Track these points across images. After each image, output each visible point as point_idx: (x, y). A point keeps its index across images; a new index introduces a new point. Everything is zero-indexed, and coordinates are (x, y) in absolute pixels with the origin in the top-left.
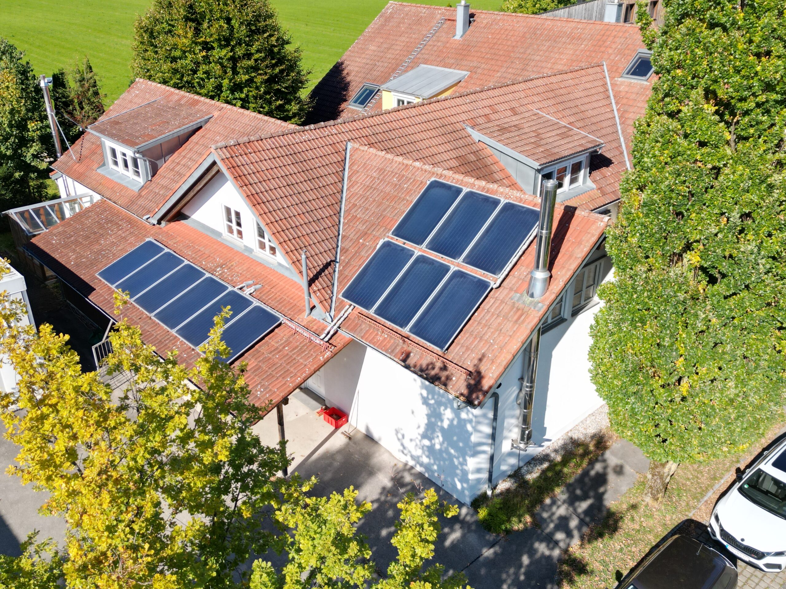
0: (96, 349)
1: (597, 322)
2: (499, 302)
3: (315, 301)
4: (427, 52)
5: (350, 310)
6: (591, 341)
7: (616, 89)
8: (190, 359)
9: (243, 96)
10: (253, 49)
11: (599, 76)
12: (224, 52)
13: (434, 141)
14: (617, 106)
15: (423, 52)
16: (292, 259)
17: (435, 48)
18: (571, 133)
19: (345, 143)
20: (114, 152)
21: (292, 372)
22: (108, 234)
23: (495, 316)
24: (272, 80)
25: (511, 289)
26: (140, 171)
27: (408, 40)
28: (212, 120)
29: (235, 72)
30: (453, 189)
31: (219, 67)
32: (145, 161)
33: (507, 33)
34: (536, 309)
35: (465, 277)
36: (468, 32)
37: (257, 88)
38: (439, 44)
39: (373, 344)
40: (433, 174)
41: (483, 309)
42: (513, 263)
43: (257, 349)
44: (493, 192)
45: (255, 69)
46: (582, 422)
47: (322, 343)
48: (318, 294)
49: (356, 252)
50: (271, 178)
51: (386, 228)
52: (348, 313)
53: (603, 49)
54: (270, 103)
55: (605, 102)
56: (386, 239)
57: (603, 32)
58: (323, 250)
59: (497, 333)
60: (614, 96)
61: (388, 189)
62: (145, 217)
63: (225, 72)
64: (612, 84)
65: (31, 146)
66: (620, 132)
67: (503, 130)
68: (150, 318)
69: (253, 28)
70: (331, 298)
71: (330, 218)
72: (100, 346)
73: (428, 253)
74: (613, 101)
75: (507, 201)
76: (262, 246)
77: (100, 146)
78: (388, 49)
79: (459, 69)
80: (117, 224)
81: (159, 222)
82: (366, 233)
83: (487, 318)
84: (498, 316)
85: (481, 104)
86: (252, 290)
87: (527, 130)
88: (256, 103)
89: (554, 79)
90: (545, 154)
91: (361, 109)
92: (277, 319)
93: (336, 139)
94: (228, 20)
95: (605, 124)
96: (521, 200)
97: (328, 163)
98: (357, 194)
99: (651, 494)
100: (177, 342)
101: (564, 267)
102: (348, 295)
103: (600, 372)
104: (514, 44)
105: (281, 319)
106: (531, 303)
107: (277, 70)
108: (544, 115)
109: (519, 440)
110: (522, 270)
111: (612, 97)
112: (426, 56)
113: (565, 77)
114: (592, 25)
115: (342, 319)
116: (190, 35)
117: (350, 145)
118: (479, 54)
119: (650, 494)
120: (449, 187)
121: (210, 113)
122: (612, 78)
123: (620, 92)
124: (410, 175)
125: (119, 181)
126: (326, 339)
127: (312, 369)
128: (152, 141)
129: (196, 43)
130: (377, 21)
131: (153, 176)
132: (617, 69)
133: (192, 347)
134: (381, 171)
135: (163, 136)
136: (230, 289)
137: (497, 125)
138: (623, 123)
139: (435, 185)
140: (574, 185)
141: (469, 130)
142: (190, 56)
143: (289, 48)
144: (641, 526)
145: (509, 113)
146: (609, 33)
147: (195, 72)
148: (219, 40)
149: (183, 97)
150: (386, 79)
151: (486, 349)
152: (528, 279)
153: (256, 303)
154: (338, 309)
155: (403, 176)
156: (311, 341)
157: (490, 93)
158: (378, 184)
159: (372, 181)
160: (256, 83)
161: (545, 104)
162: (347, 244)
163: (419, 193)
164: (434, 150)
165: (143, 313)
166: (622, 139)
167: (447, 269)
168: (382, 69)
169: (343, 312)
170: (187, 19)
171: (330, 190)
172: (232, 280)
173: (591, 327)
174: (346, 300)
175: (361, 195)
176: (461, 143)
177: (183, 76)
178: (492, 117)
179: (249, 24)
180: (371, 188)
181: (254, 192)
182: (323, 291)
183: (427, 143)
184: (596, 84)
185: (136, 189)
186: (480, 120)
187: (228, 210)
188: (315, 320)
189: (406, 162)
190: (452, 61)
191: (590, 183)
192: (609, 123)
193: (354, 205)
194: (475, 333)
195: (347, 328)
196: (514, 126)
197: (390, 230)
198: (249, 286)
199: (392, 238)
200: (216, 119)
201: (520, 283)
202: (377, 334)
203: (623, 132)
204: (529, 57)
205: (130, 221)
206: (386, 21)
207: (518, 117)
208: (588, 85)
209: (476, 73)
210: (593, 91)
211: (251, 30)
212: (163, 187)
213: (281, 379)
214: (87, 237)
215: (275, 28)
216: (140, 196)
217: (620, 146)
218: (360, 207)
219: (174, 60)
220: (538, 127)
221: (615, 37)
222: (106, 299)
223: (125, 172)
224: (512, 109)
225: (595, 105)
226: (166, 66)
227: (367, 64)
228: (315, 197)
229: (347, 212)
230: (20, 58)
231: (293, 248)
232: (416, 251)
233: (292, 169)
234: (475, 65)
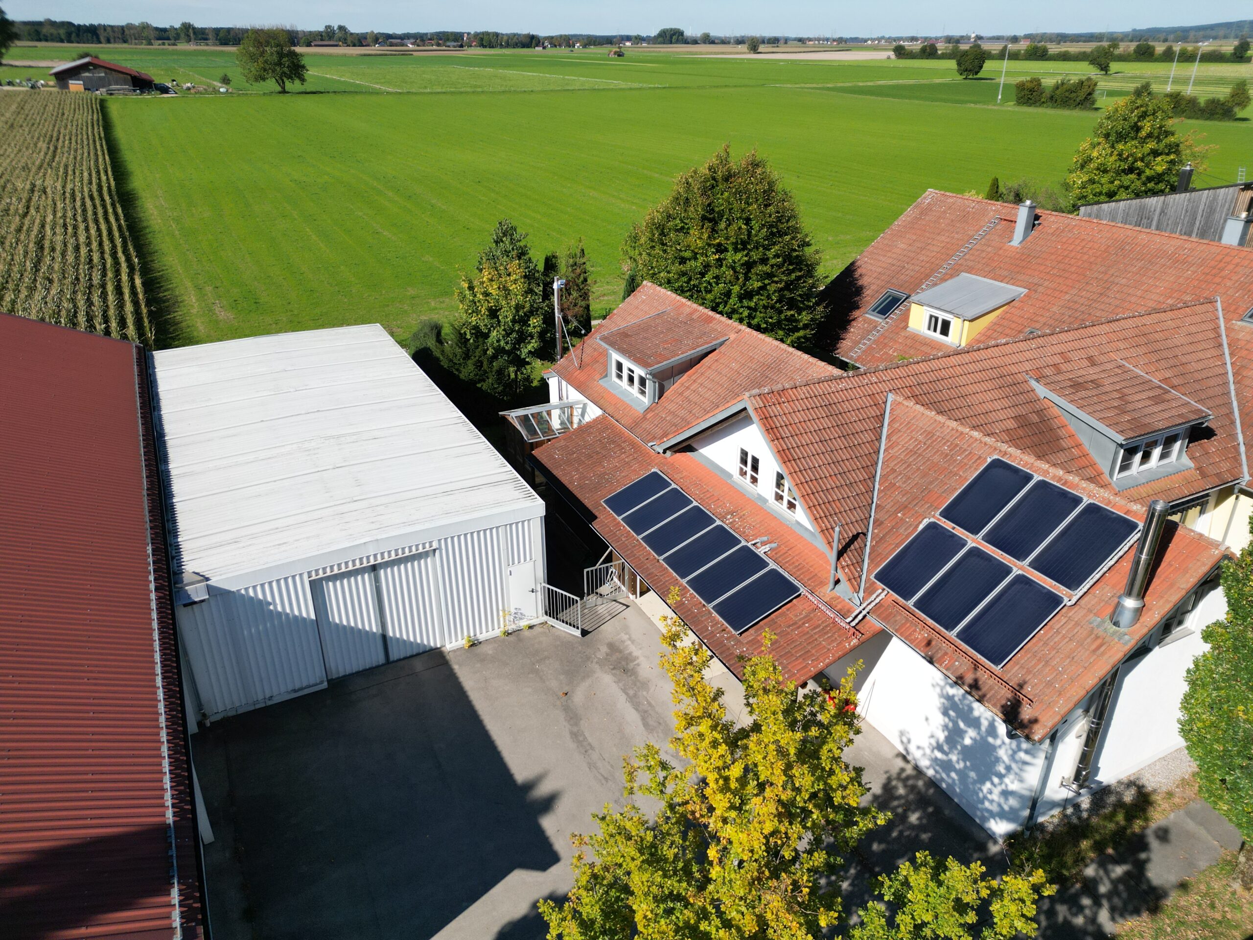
0: (588, 572)
1: (1197, 665)
2: (1073, 623)
3: (840, 575)
4: (972, 258)
5: (883, 595)
6: (1185, 688)
7: (1232, 335)
8: (702, 617)
9: (752, 304)
10: (770, 254)
11: (1210, 316)
12: (739, 256)
13: (989, 396)
14: (1231, 358)
15: (967, 257)
16: (821, 527)
17: (984, 255)
18: (1167, 397)
19: (885, 394)
20: (619, 366)
21: (813, 655)
22: (611, 456)
23: (1067, 640)
24: (787, 287)
25: (1090, 611)
26: (647, 391)
27: (948, 240)
28: (727, 343)
29: (747, 278)
30: (1021, 473)
31: (731, 272)
32: (654, 382)
33: (1083, 244)
34: (1122, 641)
35: (1031, 585)
36: (1029, 238)
37: (769, 297)
38: (990, 249)
39: (910, 641)
40: (995, 449)
41: (1051, 628)
42: (1095, 580)
43: (773, 619)
44: (1072, 486)
45: (770, 276)
46: (1149, 766)
47: (848, 627)
48: (847, 570)
49: (893, 528)
50: (803, 432)
51: (931, 506)
52: (880, 598)
53: (1217, 280)
54: (780, 312)
55: (1214, 352)
56: (932, 520)
57: (1219, 258)
58: (854, 520)
59: (1068, 660)
60: (1229, 345)
61: (936, 458)
62: (650, 444)
63: (738, 279)
64: (1227, 329)
65: (529, 342)
66: (1233, 393)
67: (1077, 386)
68: (658, 561)
69: (775, 230)
70: (860, 577)
71: (863, 482)
72: (592, 571)
73: (983, 546)
74: (1227, 351)
75: (1091, 501)
76: (779, 498)
77: (606, 355)
78: (922, 249)
79: (1013, 284)
80: (619, 445)
81: (664, 452)
82: (906, 507)
83: (1056, 640)
84: (1070, 640)
85: (1050, 350)
86: (767, 548)
87: (1108, 388)
88: (765, 313)
89: (1147, 320)
90: (1132, 424)
91: (881, 320)
92: (797, 589)
93: (875, 389)
94: (748, 221)
95: (1212, 382)
96: (1109, 503)
97: (865, 416)
98: (897, 457)
99: (1242, 881)
100: (686, 593)
101: (1162, 597)
102: (882, 577)
103: (1195, 728)
104: (1092, 260)
105: (802, 590)
106: (1115, 633)
107: (793, 276)
108: (1131, 366)
109: (1072, 779)
110: (1105, 590)
111: (1226, 346)
112: (970, 264)
113: (1162, 316)
114: (1205, 246)
115: (873, 604)
116: (705, 236)
117: (891, 397)
118: (1042, 268)
119: (1239, 880)
120: (1016, 471)
121: (726, 335)
122: (1227, 320)
123: (1238, 340)
124: (965, 447)
125: (622, 398)
126: (853, 624)
127: (837, 655)
128: (665, 363)
129: (709, 245)
130: (910, 212)
131: (659, 398)
132: (1236, 309)
133: (703, 602)
134: (929, 434)
135: (677, 358)
136: (743, 543)
137: (1069, 379)
138: (1238, 382)
139: (997, 464)
140: (1165, 461)
141: (1033, 383)
142: (701, 259)
143: (808, 251)
144: (1224, 917)
145: (1086, 363)
146: (1228, 259)
147: (703, 275)
148: (736, 244)
149: (696, 310)
150: (916, 285)
151: (1052, 676)
152: (1113, 604)
153: (772, 565)
154: (870, 591)
155: (957, 445)
156: (834, 622)
157: (1063, 336)
158: (925, 450)
159: (916, 445)
160: (768, 290)
161: (1133, 352)
162: (882, 516)
163: (976, 469)
164: (988, 406)
165: (650, 553)
166: (1235, 404)
167: (1008, 571)
168: (912, 274)
169: (874, 596)
170: (704, 218)
171: (866, 449)
172: (744, 532)
173: (1188, 671)
174: (878, 583)
175: (902, 460)
176: (1022, 399)
177: (690, 279)
178: (1063, 367)
179: (771, 226)
180: (916, 453)
181: (785, 448)
182: (852, 567)
183: (980, 397)
184: (1204, 327)
185: (641, 410)
186: (1048, 372)
187: (744, 454)
188: (839, 597)
189: (960, 428)
190: (1005, 273)
191: (1186, 461)
192: (1219, 381)
193: (893, 471)
194: (1040, 655)
195: (878, 616)
196: (1091, 381)
197: (937, 508)
198: (764, 543)
199: (939, 519)
200: (732, 343)
201: (1102, 605)
202: (915, 631)
203: (1237, 395)
204: (1111, 279)
205: (633, 445)
206: (921, 213)
207: (1097, 369)
208: (1193, 329)
209: (1036, 291)
210: (1200, 337)
211: (772, 234)
212: (670, 412)
213: (801, 660)
214: (590, 457)
215: (796, 230)
216: (644, 418)
217: (1232, 413)
218: (900, 474)
219: (683, 261)
220: (1123, 384)
221: (1237, 265)
222: (612, 531)
223: (629, 388)
224: (1090, 359)
225: (1201, 355)
226: (676, 268)
227: (893, 265)
228: (849, 457)
229: (884, 477)
230: (520, 241)
231: (823, 515)
232: (969, 542)
233: (826, 423)
234: (1036, 281)
